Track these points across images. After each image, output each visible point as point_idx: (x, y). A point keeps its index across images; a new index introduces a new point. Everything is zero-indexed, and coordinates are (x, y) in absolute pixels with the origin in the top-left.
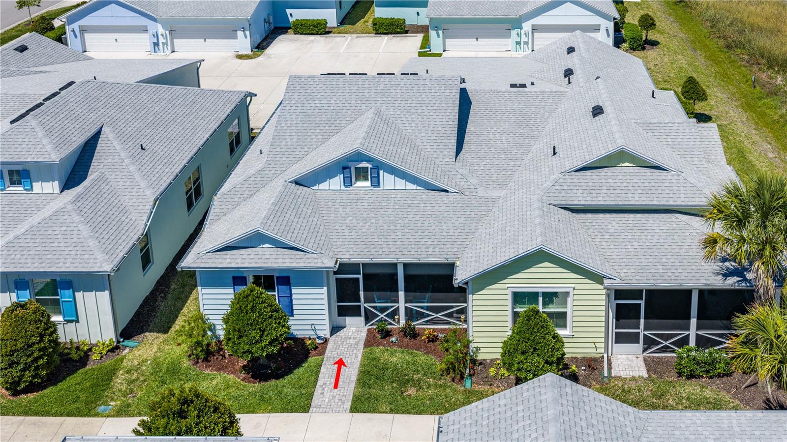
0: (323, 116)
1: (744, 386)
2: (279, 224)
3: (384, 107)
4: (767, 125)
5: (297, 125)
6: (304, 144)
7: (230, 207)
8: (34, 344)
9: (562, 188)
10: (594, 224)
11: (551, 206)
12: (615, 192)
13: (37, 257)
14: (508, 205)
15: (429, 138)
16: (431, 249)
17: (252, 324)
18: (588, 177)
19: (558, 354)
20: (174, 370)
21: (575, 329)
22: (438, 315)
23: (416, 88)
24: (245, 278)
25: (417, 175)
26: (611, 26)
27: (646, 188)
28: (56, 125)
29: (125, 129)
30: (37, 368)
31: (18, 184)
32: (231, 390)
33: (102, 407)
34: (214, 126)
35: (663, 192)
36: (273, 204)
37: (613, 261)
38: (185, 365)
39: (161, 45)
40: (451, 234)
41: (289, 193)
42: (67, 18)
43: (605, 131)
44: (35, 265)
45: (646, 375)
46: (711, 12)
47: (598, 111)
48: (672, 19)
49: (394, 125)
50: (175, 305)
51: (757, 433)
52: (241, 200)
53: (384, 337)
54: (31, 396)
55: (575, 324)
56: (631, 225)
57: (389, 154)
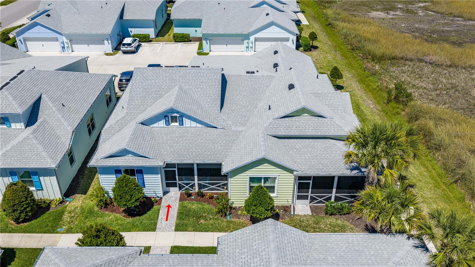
0: (153, 89)
1: (356, 219)
2: (135, 145)
3: (183, 84)
4: (370, 91)
5: (140, 94)
6: (144, 103)
7: (110, 135)
8: (23, 201)
9: (274, 127)
10: (289, 144)
11: (268, 136)
12: (299, 128)
13: (18, 161)
14: (247, 135)
15: (207, 101)
16: (210, 157)
17: (126, 193)
18: (287, 121)
19: (271, 206)
20: (91, 212)
21: (278, 194)
22: (214, 187)
23: (199, 74)
24: (121, 170)
25: (202, 120)
26: (295, 38)
27: (315, 127)
28: (18, 94)
29: (53, 95)
30: (26, 212)
31: (3, 124)
32: (119, 221)
33: (60, 229)
34: (98, 93)
35: (323, 129)
36: (131, 134)
37: (298, 162)
38: (96, 209)
39: (66, 48)
40: (219, 149)
41: (139, 129)
42: (16, 33)
43: (295, 98)
44: (18, 165)
45: (311, 214)
46: (345, 31)
47: (291, 87)
48: (325, 34)
49: (189, 94)
50: (88, 181)
51: (365, 244)
52: (115, 132)
53: (188, 197)
54: (26, 224)
55: (279, 191)
56: (307, 145)
57: (187, 110)
